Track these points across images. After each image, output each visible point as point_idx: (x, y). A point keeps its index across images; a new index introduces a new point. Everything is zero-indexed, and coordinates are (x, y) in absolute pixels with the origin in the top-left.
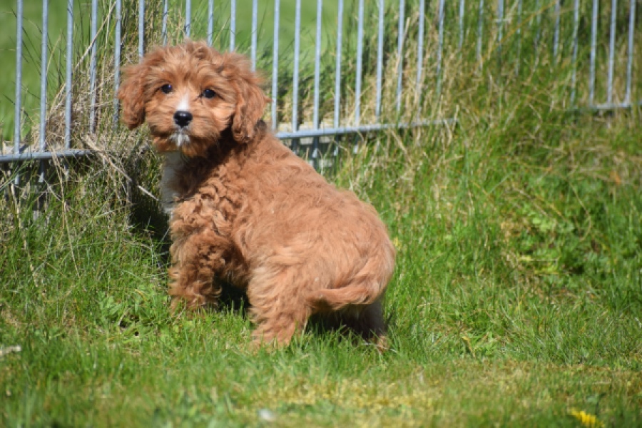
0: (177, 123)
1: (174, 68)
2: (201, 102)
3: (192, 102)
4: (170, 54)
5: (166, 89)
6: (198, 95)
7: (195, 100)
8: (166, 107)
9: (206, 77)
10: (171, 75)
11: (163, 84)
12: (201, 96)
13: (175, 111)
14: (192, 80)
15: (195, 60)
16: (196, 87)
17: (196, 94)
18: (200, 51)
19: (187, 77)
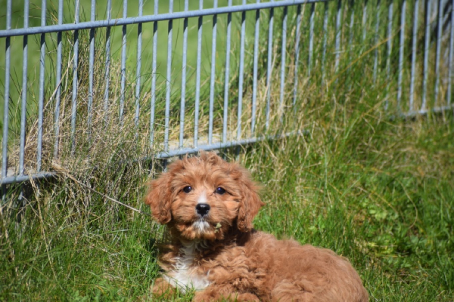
0: (199, 212)
1: (193, 173)
2: (216, 197)
3: (209, 197)
4: (188, 163)
5: (187, 190)
6: (213, 191)
7: (211, 195)
8: (189, 201)
9: (218, 178)
10: (191, 178)
11: (184, 186)
12: (215, 192)
13: (196, 204)
14: (207, 180)
15: (209, 166)
16: (211, 185)
17: (211, 191)
18: (212, 159)
19: (204, 178)
